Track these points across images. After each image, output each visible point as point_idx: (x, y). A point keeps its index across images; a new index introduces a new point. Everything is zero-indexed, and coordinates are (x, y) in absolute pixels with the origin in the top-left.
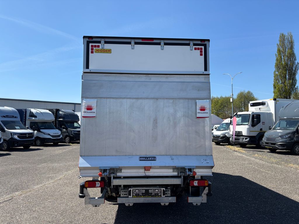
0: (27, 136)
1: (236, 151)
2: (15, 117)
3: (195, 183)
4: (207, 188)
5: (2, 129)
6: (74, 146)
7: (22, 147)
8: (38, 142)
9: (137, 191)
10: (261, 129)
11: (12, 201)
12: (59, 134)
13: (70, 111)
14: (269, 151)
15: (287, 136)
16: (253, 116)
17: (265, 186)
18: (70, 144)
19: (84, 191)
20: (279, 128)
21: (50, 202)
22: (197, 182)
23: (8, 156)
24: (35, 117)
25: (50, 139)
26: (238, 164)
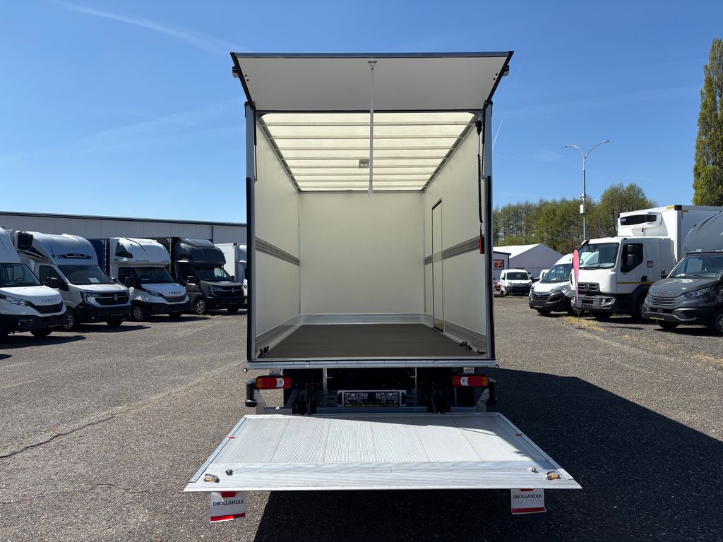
0: (116, 299)
1: (583, 329)
2: (88, 257)
3: (463, 380)
4: (487, 390)
5: (60, 284)
6: (217, 320)
7: (105, 323)
8: (138, 313)
9: (354, 395)
10: (644, 278)
11: (114, 421)
12: (183, 294)
13: (204, 242)
14: (661, 328)
15: (699, 294)
16: (625, 247)
17: (623, 396)
18: (206, 316)
19: (255, 395)
20: (683, 275)
21: (187, 422)
22: (466, 378)
23: (79, 342)
24: (129, 256)
25: (163, 304)
26: (580, 355)
